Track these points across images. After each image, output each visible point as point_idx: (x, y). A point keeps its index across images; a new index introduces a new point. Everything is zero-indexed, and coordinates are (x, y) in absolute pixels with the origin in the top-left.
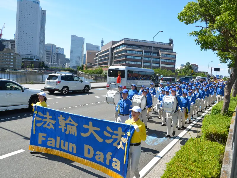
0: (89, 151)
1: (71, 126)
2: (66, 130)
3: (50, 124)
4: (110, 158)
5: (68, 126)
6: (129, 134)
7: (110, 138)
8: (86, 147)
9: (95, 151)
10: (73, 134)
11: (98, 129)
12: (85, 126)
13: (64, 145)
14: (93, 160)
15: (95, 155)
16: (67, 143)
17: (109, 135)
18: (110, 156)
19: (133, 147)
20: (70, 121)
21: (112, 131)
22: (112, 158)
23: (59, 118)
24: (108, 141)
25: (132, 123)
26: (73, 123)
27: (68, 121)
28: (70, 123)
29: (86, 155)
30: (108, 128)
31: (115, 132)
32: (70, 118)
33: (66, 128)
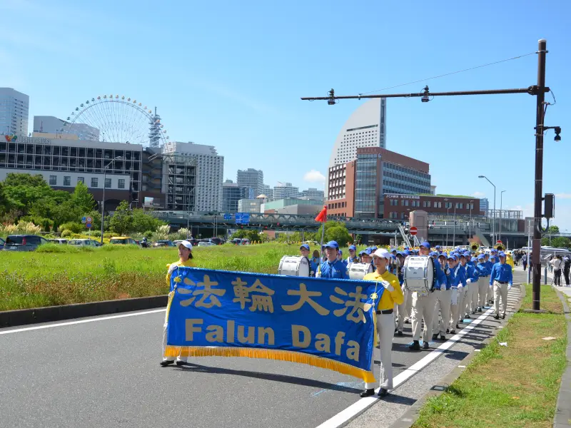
0: (301, 335)
1: (259, 297)
2: (248, 305)
3: (212, 298)
4: (342, 341)
5: (253, 296)
6: (374, 296)
7: (342, 306)
8: (296, 329)
9: (313, 335)
10: (266, 310)
11: (319, 294)
12: (291, 292)
13: (246, 335)
14: (311, 350)
15: (313, 341)
16: (251, 330)
17: (340, 302)
18: (343, 338)
19: (382, 316)
20: (258, 287)
21: (344, 293)
22: (346, 342)
23: (233, 283)
24: (338, 313)
25: (377, 278)
26: (265, 290)
27: (253, 288)
28: (258, 290)
29: (296, 343)
30: (338, 290)
31: (351, 295)
32: (258, 282)
33: (249, 300)
